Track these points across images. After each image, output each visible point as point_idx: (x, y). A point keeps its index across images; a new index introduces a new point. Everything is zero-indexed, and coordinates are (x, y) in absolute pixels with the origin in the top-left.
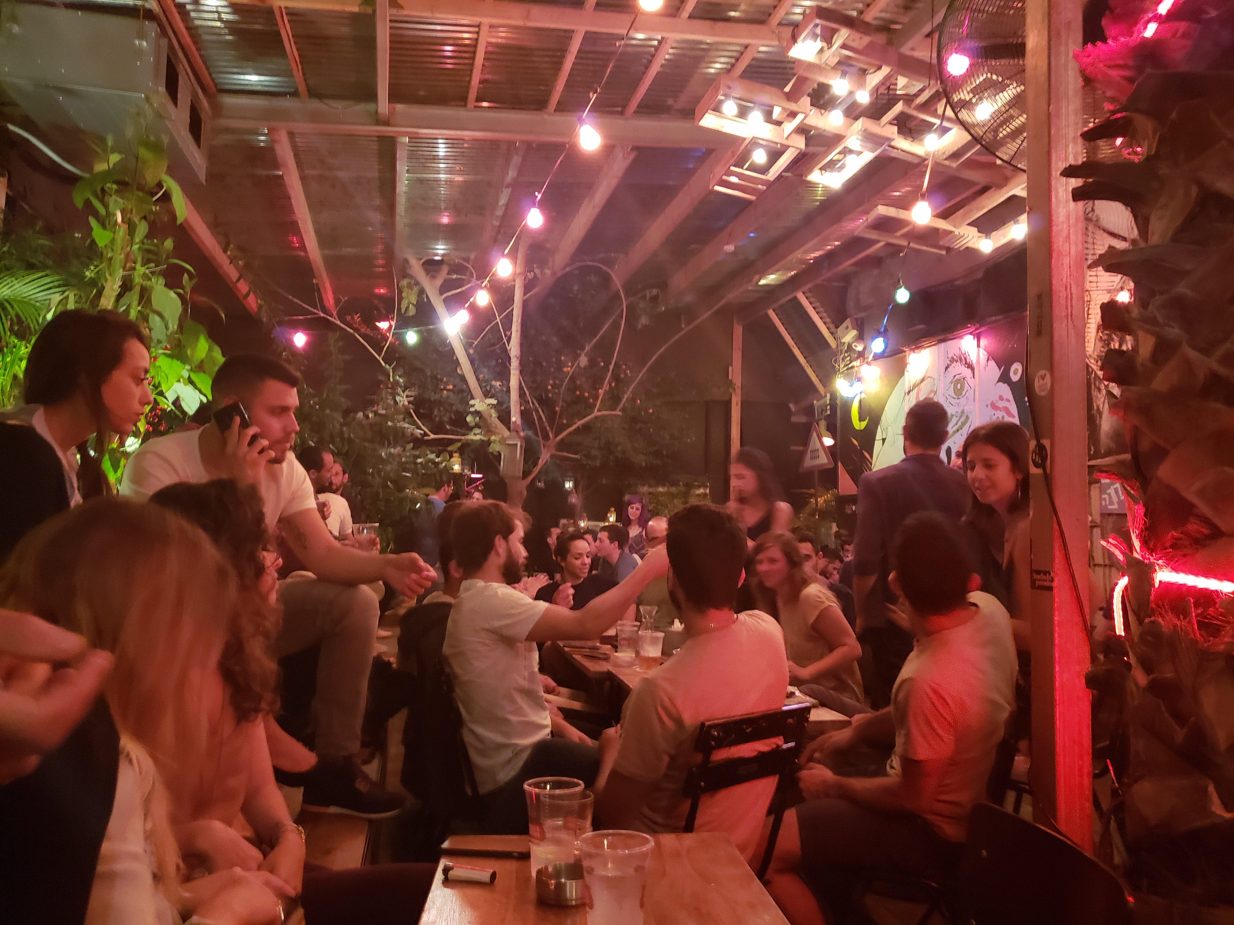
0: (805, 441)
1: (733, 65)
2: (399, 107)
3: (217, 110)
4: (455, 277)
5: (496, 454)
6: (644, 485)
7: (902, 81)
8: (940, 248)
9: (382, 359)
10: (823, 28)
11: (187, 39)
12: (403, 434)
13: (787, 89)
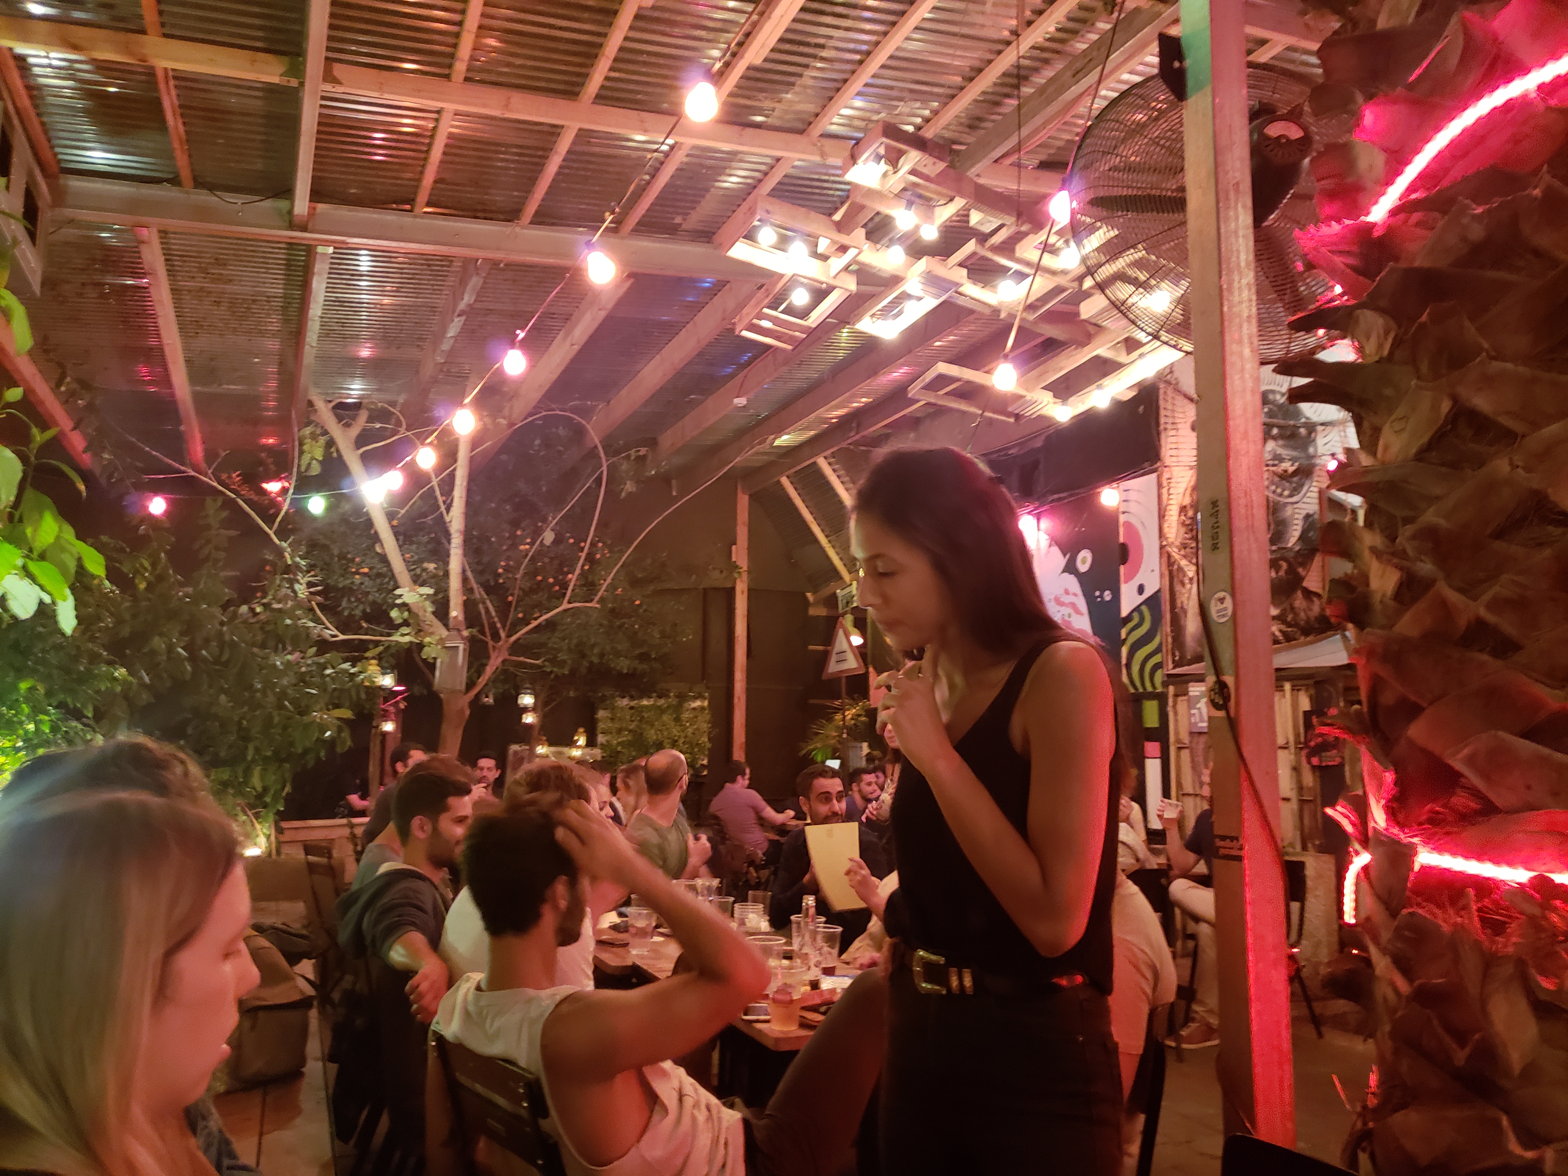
0: (829, 639)
1: (760, 181)
2: (321, 207)
3: (59, 197)
4: (378, 426)
5: (431, 661)
6: (624, 697)
7: (975, 217)
8: (1009, 415)
9: (275, 533)
10: (888, 148)
11: (25, 102)
12: (308, 636)
13: (837, 217)
